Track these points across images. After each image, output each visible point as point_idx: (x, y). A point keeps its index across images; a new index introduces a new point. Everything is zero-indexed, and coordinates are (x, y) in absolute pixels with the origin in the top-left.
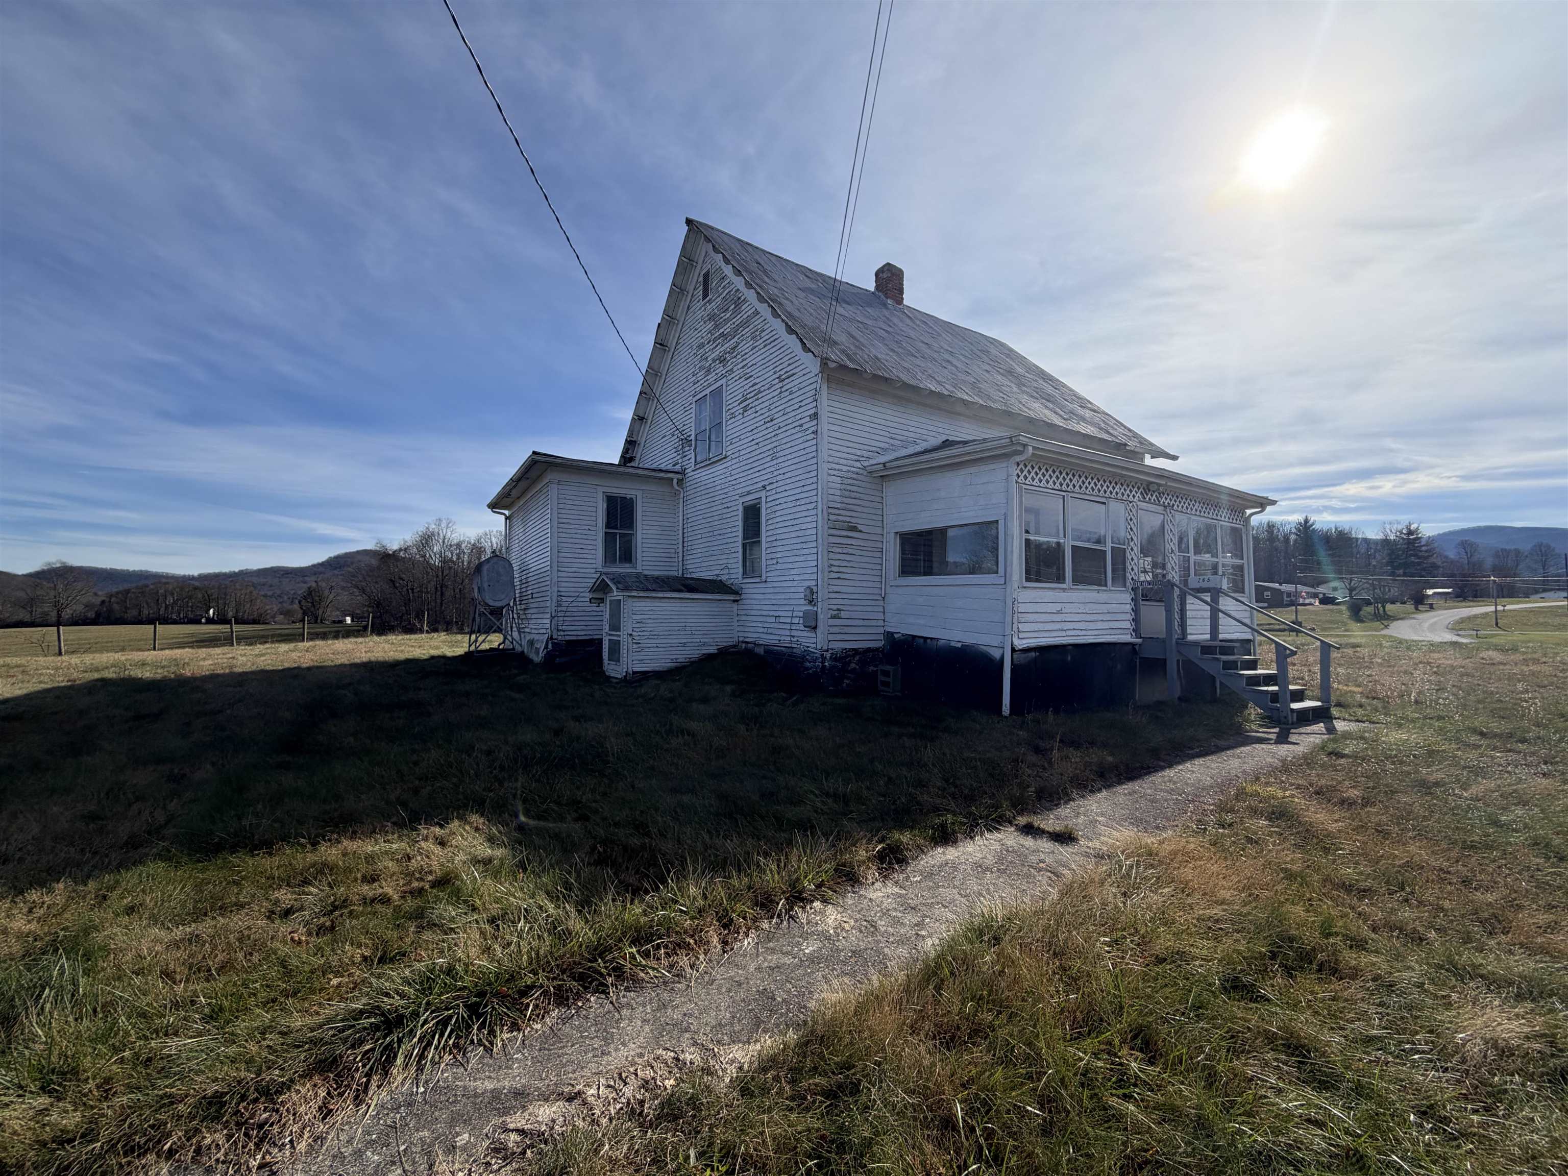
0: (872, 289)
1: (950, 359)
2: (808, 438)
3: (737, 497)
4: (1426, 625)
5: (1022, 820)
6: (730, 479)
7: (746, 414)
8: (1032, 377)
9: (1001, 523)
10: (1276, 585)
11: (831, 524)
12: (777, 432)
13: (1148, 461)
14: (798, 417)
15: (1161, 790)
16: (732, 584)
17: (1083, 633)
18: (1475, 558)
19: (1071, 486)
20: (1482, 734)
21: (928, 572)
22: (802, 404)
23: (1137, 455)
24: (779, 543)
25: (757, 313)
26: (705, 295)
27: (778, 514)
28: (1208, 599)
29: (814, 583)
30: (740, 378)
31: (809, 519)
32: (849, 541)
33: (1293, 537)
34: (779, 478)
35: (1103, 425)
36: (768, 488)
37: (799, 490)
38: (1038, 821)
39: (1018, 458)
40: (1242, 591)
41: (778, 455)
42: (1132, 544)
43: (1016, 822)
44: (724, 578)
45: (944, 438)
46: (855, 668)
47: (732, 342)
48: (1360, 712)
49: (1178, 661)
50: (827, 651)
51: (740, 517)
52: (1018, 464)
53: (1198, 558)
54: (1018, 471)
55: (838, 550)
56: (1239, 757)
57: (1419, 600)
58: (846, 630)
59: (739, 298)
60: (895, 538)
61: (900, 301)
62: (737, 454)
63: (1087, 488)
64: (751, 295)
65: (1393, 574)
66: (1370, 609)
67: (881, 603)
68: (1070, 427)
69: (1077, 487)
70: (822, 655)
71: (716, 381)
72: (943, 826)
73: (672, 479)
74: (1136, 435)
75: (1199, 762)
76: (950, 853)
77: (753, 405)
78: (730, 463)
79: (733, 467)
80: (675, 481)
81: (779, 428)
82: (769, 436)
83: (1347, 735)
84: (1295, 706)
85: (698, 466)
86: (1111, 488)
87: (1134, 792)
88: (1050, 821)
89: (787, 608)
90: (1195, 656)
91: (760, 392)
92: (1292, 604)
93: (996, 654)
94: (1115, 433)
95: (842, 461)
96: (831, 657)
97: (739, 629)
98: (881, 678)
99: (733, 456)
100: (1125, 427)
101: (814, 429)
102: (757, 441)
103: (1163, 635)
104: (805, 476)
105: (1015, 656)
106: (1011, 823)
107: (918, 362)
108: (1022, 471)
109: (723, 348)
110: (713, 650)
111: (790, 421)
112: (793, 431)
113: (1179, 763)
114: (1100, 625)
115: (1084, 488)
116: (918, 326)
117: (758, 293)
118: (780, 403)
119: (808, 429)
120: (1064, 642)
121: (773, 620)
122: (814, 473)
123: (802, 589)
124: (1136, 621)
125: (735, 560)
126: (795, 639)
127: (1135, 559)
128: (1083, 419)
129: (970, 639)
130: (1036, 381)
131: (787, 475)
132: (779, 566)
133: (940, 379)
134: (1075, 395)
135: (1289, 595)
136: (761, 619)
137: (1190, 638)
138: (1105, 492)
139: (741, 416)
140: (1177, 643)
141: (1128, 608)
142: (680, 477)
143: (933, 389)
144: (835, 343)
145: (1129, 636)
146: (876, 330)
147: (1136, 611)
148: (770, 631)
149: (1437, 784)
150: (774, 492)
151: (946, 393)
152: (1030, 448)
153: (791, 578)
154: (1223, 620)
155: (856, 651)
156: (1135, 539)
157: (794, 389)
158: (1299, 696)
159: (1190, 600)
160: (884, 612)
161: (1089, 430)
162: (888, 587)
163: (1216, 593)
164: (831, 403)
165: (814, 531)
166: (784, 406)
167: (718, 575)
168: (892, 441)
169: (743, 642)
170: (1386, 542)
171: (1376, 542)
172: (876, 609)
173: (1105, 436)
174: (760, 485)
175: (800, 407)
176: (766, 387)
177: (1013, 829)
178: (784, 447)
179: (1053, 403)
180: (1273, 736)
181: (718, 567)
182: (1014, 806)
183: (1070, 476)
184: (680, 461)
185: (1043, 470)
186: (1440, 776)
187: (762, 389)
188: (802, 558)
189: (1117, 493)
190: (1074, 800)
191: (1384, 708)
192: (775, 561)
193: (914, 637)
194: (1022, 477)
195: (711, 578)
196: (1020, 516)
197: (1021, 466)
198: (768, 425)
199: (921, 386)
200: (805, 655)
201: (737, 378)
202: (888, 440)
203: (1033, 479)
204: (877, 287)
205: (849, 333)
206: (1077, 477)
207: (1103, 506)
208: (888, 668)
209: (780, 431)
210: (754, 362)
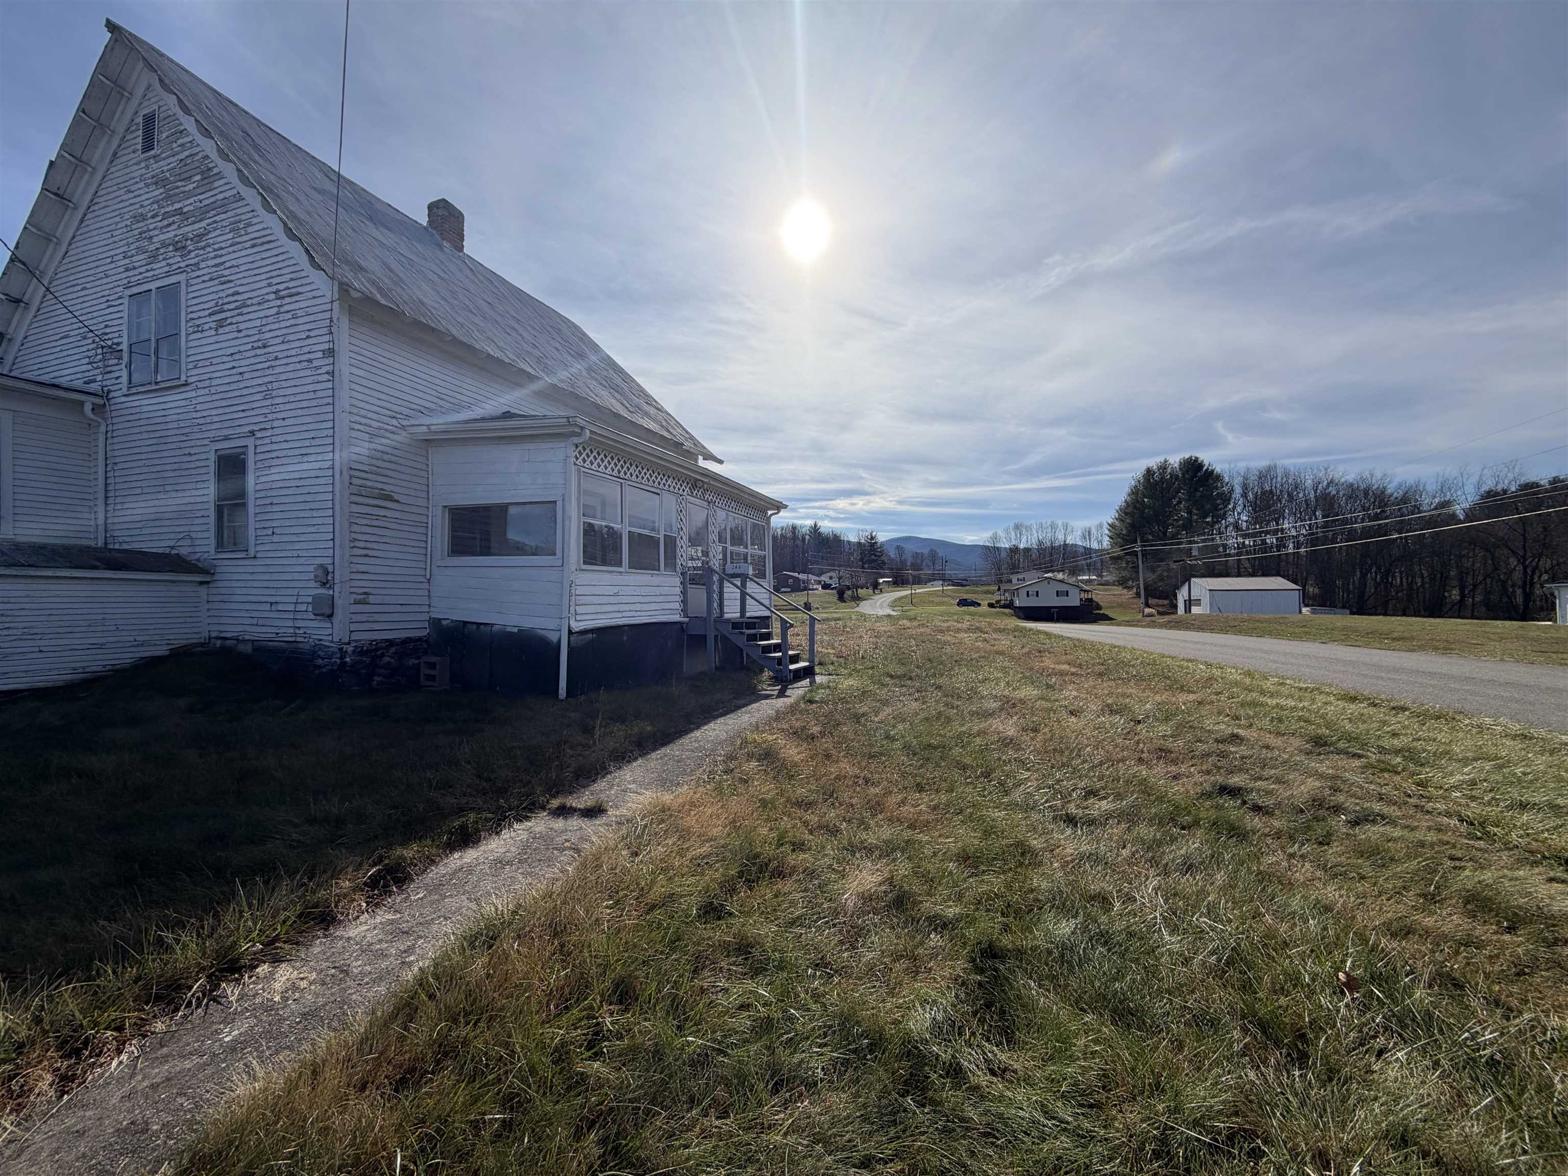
0: (425, 224)
1: (516, 326)
2: (321, 378)
3: (206, 442)
4: (878, 603)
5: (555, 803)
6: (195, 415)
7: (221, 331)
8: (603, 365)
9: (559, 504)
10: (796, 575)
11: (354, 489)
12: (273, 363)
13: (702, 463)
14: (306, 350)
15: (688, 750)
16: (198, 560)
17: (639, 614)
18: (903, 558)
19: (628, 474)
20: (892, 677)
21: (486, 551)
22: (312, 334)
23: (691, 455)
24: (275, 508)
25: (239, 198)
26: (148, 145)
27: (273, 470)
28: (739, 584)
29: (330, 561)
30: (211, 280)
31: (322, 481)
32: (382, 512)
33: (807, 537)
34: (275, 424)
35: (664, 423)
36: (259, 435)
37: (307, 443)
38: (573, 801)
39: (576, 440)
40: (764, 577)
41: (274, 393)
42: (681, 533)
43: (549, 806)
44: (184, 551)
45: (506, 409)
46: (389, 663)
47: (197, 226)
48: (831, 668)
49: (716, 637)
50: (349, 643)
51: (212, 469)
52: (577, 447)
53: (735, 548)
54: (577, 453)
55: (364, 522)
56: (750, 713)
57: (875, 586)
58: (377, 617)
59: (210, 169)
60: (443, 512)
61: (460, 248)
62: (207, 383)
63: (643, 478)
64: (229, 170)
65: (863, 568)
66: (849, 593)
67: (426, 586)
68: (634, 420)
69: (634, 476)
70: (341, 649)
71: (168, 274)
72: (463, 827)
73: (82, 403)
74: (692, 438)
75: (721, 720)
76: (470, 855)
77: (234, 320)
78: (194, 394)
79: (201, 399)
80: (88, 407)
81: (276, 358)
82: (260, 366)
83: (821, 686)
84: (792, 667)
85: (134, 390)
86: (664, 481)
87: (665, 756)
88: (583, 800)
89: (289, 592)
90: (727, 630)
91: (245, 306)
92: (805, 589)
93: (553, 637)
94: (675, 433)
95: (370, 415)
96: (354, 651)
97: (209, 620)
98: (424, 671)
99: (200, 385)
100: (684, 429)
101: (330, 368)
102: (241, 370)
103: (705, 615)
104: (315, 426)
105: (572, 638)
106: (543, 808)
107: (476, 320)
108: (580, 454)
109: (181, 231)
110: (161, 651)
111: (293, 352)
112: (299, 366)
113: (706, 724)
114: (653, 606)
115: (640, 478)
116: (482, 282)
117: (239, 170)
118: (276, 326)
119: (320, 367)
120: (620, 623)
121: (268, 607)
122: (330, 424)
123: (311, 568)
124: (684, 602)
125: (204, 528)
126: (302, 631)
127: (684, 547)
128: (647, 414)
129: (528, 623)
130: (607, 370)
131: (288, 422)
132: (276, 538)
133: (501, 344)
134: (642, 391)
135: (804, 582)
136: (248, 606)
137: (726, 616)
138: (659, 484)
139: (213, 332)
140: (715, 621)
141: (678, 590)
142: (100, 401)
143: (492, 353)
144: (362, 269)
145: (678, 616)
146: (424, 270)
147: (684, 593)
148: (261, 622)
149: (863, 715)
150: (267, 441)
151: (507, 360)
152: (588, 432)
153: (295, 554)
154: (749, 601)
155: (391, 643)
156: (684, 528)
157: (300, 313)
158: (795, 659)
159: (726, 584)
160: (429, 596)
161: (652, 426)
162: (433, 566)
163: (744, 577)
164: (353, 341)
165: (330, 497)
166: (284, 331)
167: (172, 548)
168: (441, 402)
169: (217, 638)
170: (859, 543)
171: (854, 544)
172: (420, 593)
173: (665, 434)
174: (247, 429)
175: (308, 337)
176: (255, 301)
177: (545, 814)
178: (284, 384)
179: (621, 394)
180: (776, 693)
181: (172, 536)
182: (549, 790)
183: (628, 465)
184: (99, 378)
185: (602, 456)
186: (865, 709)
187: (249, 302)
188: (312, 529)
189: (669, 486)
190: (611, 773)
191: (845, 663)
192: (270, 532)
193: (465, 623)
194: (580, 460)
195: (160, 551)
196: (578, 499)
197: (580, 448)
198: (259, 352)
199: (477, 346)
200: (315, 652)
201: (206, 278)
202: (436, 400)
203: (592, 463)
204: (430, 222)
205: (384, 263)
206: (634, 466)
207: (657, 496)
208: (433, 659)
209: (278, 362)
210: (234, 263)
